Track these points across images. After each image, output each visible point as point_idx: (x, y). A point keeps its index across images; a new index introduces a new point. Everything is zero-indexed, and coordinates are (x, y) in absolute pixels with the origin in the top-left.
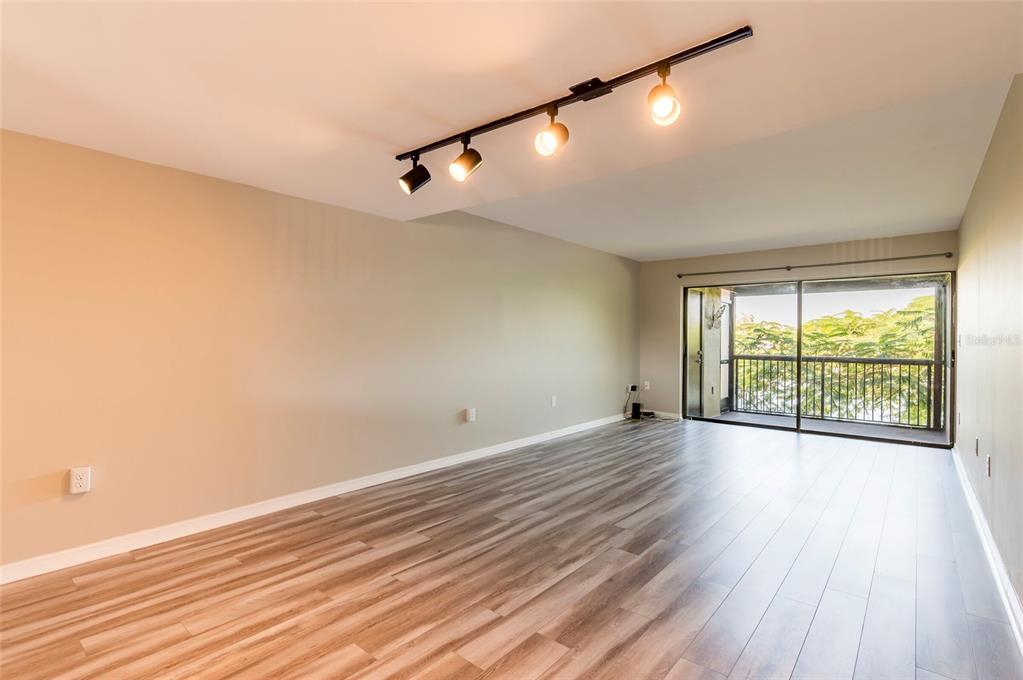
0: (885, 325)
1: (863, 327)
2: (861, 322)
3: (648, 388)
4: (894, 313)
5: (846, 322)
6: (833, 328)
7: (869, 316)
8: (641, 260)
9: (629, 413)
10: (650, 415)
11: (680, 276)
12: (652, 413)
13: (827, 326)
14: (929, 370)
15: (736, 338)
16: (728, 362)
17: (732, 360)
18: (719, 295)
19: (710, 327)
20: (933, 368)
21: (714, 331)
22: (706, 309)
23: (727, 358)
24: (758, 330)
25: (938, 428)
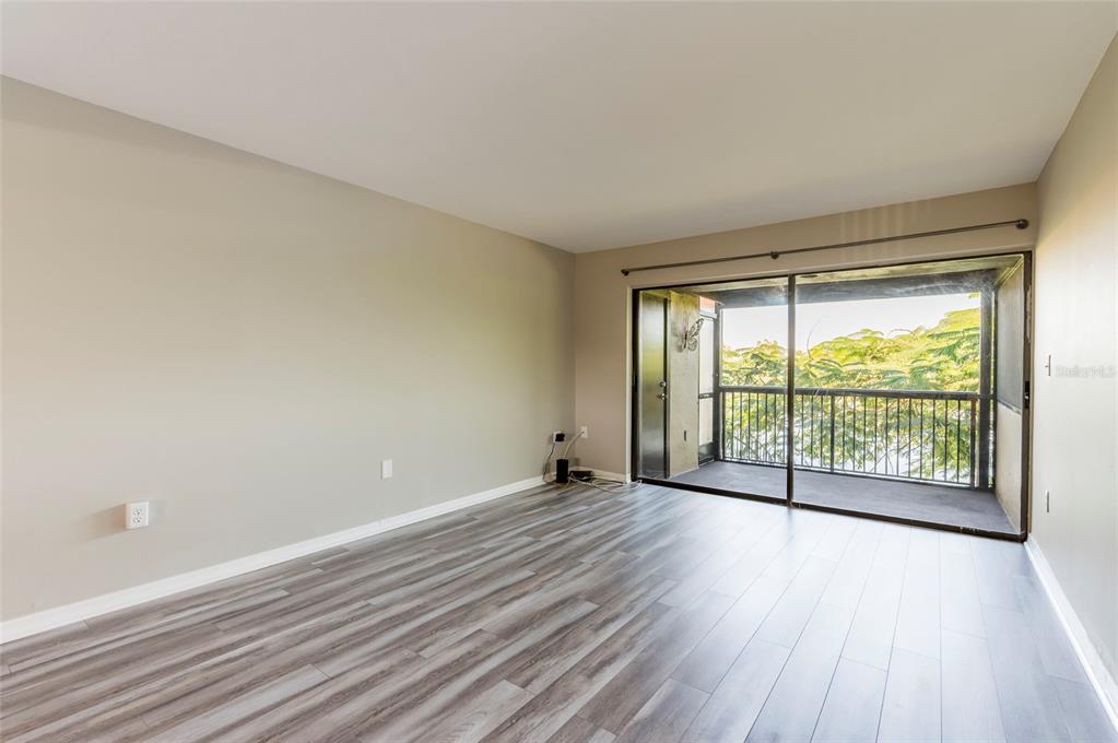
0: (911, 348)
1: (885, 350)
2: (882, 345)
3: (585, 436)
4: (922, 332)
5: (866, 344)
6: (847, 353)
7: (891, 337)
8: (576, 252)
9: (553, 474)
10: (586, 476)
11: (626, 273)
12: (588, 474)
13: (841, 349)
14: (973, 409)
15: (724, 367)
16: (711, 395)
17: (718, 393)
18: (697, 306)
19: (680, 349)
20: (978, 405)
21: (689, 354)
22: (673, 324)
23: (712, 391)
24: (754, 356)
25: (986, 489)
